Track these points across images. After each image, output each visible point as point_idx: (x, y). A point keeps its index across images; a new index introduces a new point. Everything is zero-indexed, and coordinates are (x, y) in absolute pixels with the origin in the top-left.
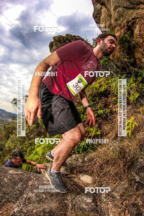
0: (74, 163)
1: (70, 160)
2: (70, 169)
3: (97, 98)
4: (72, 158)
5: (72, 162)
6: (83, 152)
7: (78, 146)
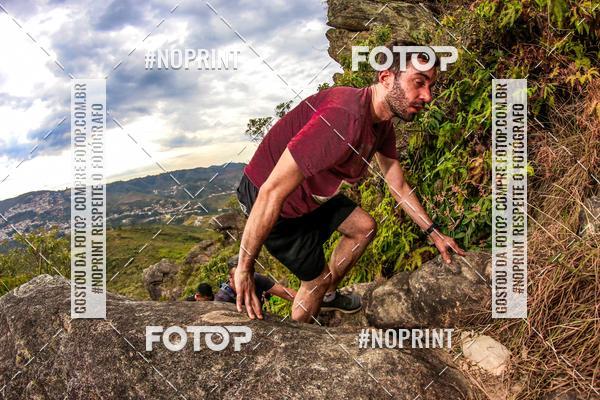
0: (446, 282)
1: (432, 274)
2: (430, 306)
3: (501, 52)
4: (438, 265)
5: (437, 279)
6: (477, 243)
7: (458, 221)
